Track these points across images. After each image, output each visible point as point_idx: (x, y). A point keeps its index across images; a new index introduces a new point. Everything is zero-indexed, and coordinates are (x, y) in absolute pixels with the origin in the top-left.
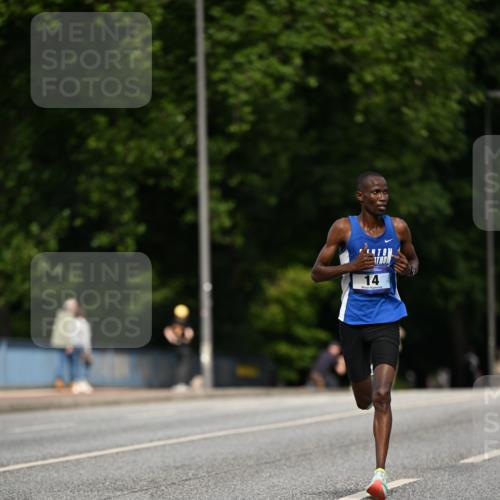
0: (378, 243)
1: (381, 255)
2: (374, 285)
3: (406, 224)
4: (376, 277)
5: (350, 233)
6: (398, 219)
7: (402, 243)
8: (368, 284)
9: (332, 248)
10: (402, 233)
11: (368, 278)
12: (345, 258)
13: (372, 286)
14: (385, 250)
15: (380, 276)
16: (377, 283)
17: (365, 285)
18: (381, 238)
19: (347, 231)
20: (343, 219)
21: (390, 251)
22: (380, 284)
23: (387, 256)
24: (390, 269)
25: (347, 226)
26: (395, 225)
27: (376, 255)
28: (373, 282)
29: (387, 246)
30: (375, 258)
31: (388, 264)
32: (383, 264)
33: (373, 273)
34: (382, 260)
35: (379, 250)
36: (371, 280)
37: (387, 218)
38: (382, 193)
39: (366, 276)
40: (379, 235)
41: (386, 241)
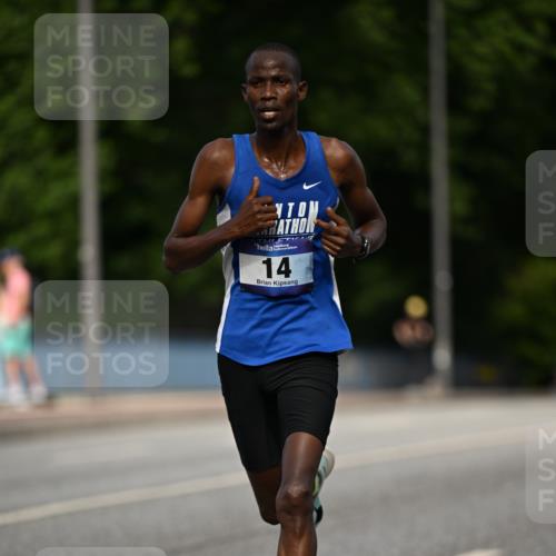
0: (289, 191)
1: (295, 215)
2: (282, 278)
3: (351, 150)
4: (285, 261)
5: (233, 170)
6: (334, 142)
7: (345, 188)
8: (269, 275)
9: (201, 201)
10: (347, 167)
11: (268, 263)
13: (278, 280)
14: (303, 205)
15: (292, 259)
16: (287, 273)
17: (263, 276)
18: (296, 181)
20: (219, 141)
21: (314, 208)
22: (292, 277)
23: (305, 218)
24: (313, 244)
25: (228, 154)
26: (329, 152)
27: (284, 216)
28: (279, 272)
29: (308, 197)
30: (282, 222)
31: (310, 234)
32: (299, 235)
33: (279, 253)
34: (297, 226)
35: (291, 205)
36: (275, 268)
37: (312, 139)
38: (269, 83)
39: (265, 258)
40: (291, 173)
41: (305, 187)
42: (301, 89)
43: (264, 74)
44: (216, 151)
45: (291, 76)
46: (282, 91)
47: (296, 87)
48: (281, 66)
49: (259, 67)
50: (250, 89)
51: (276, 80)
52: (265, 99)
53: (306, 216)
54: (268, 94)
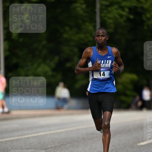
0: (105, 58)
1: (106, 63)
2: (103, 76)
3: (118, 50)
4: (104, 73)
5: (92, 53)
6: (114, 48)
8: (100, 76)
9: (85, 60)
10: (117, 53)
11: (100, 73)
12: (90, 65)
13: (102, 77)
14: (108, 61)
15: (105, 72)
16: (104, 75)
17: (99, 76)
18: (106, 56)
19: (91, 53)
20: (89, 48)
21: (110, 62)
22: (105, 76)
23: (109, 64)
24: (110, 69)
25: (91, 50)
26: (113, 50)
27: (104, 63)
28: (103, 75)
29: (109, 59)
30: (103, 64)
31: (109, 67)
32: (107, 67)
33: (103, 71)
34: (107, 65)
35: (105, 61)
36: (102, 74)
37: (109, 48)
38: (100, 36)
39: (99, 72)
40: (105, 54)
41: (108, 57)
42: (107, 38)
43: (99, 34)
44: (88, 50)
45: (105, 35)
46: (103, 38)
47: (106, 37)
48: (103, 33)
49: (98, 33)
50: (96, 37)
51: (102, 36)
52: (99, 40)
53: (109, 63)
54: (100, 39)
